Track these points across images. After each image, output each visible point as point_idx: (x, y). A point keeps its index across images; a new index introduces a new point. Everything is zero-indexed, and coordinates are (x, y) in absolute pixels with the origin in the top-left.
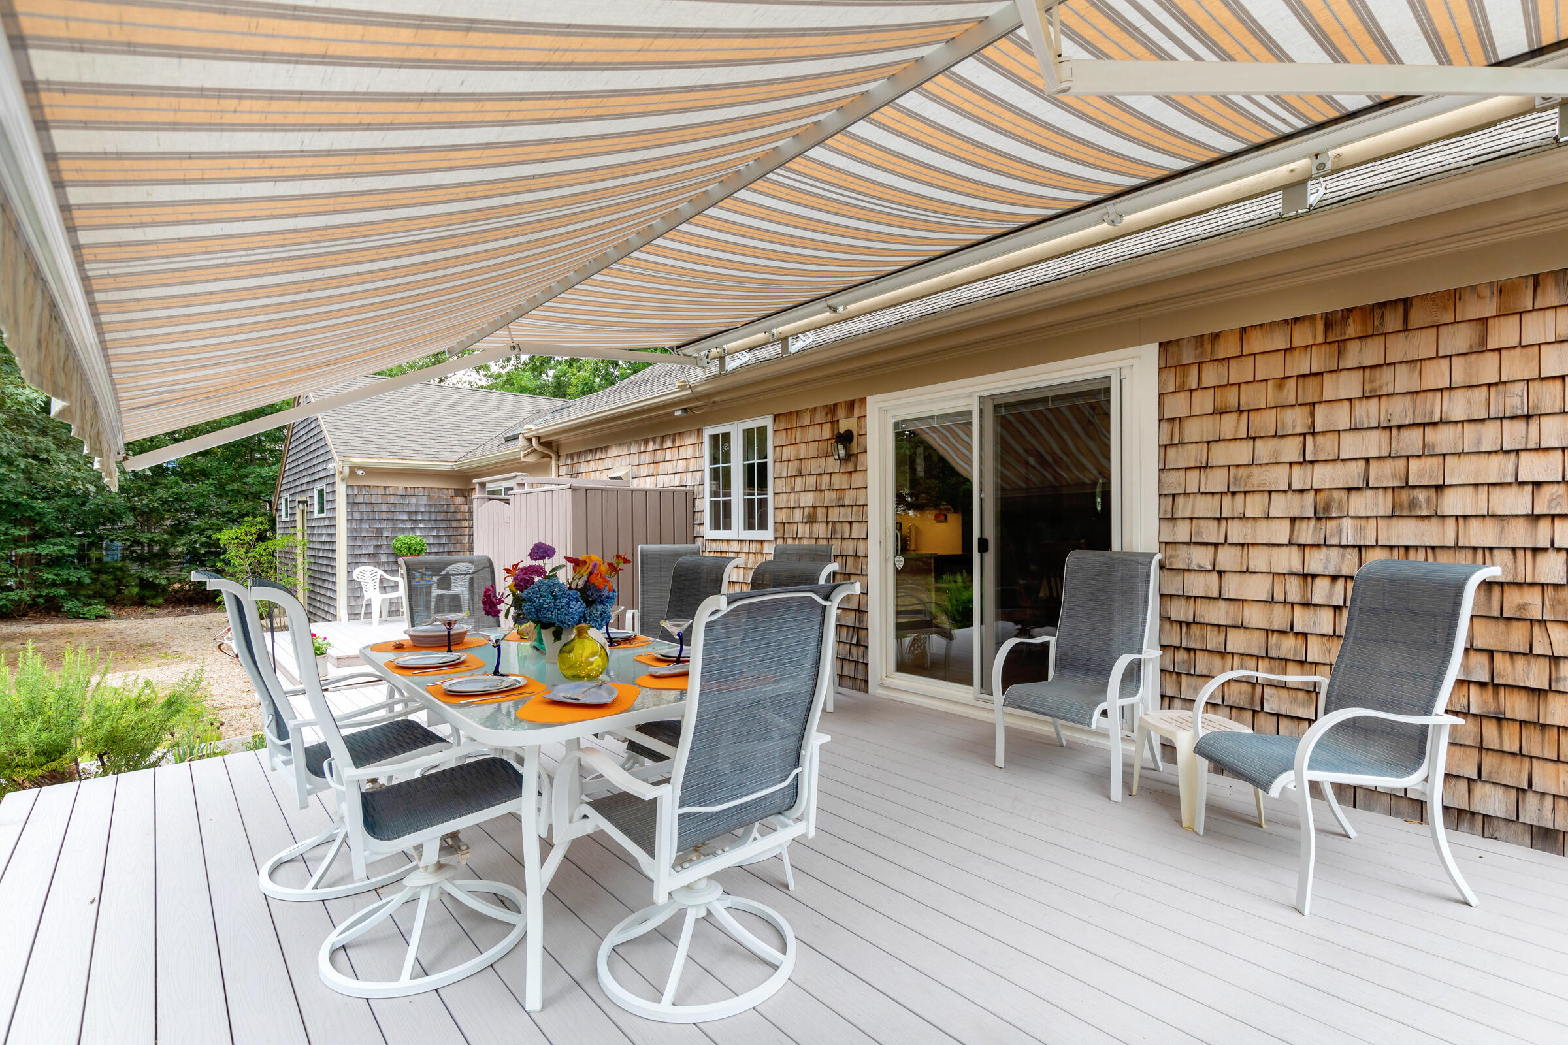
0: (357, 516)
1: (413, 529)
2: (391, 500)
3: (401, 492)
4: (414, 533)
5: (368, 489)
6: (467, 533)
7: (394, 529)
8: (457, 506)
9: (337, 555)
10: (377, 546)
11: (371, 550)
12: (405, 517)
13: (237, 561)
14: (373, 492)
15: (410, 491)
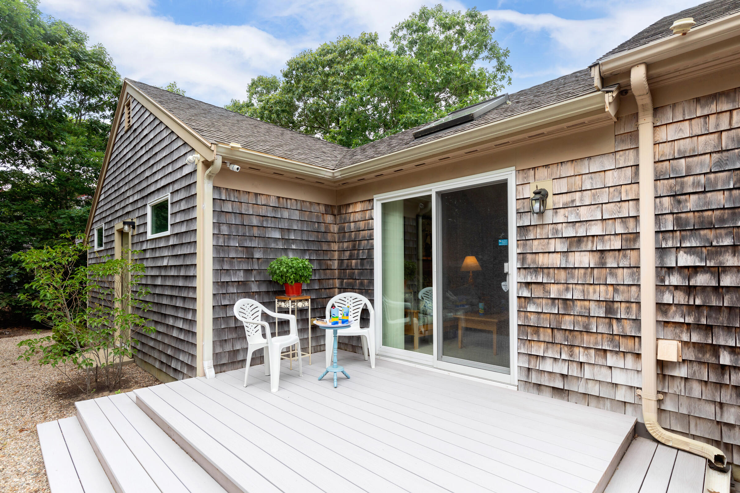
0: (225, 230)
1: (285, 250)
2: (263, 211)
3: (273, 202)
4: (287, 255)
5: (236, 194)
6: (336, 257)
7: (266, 249)
8: (327, 225)
9: (198, 283)
10: (246, 271)
11: (240, 276)
12: (277, 235)
13: (49, 293)
14: (244, 198)
15: (283, 203)
